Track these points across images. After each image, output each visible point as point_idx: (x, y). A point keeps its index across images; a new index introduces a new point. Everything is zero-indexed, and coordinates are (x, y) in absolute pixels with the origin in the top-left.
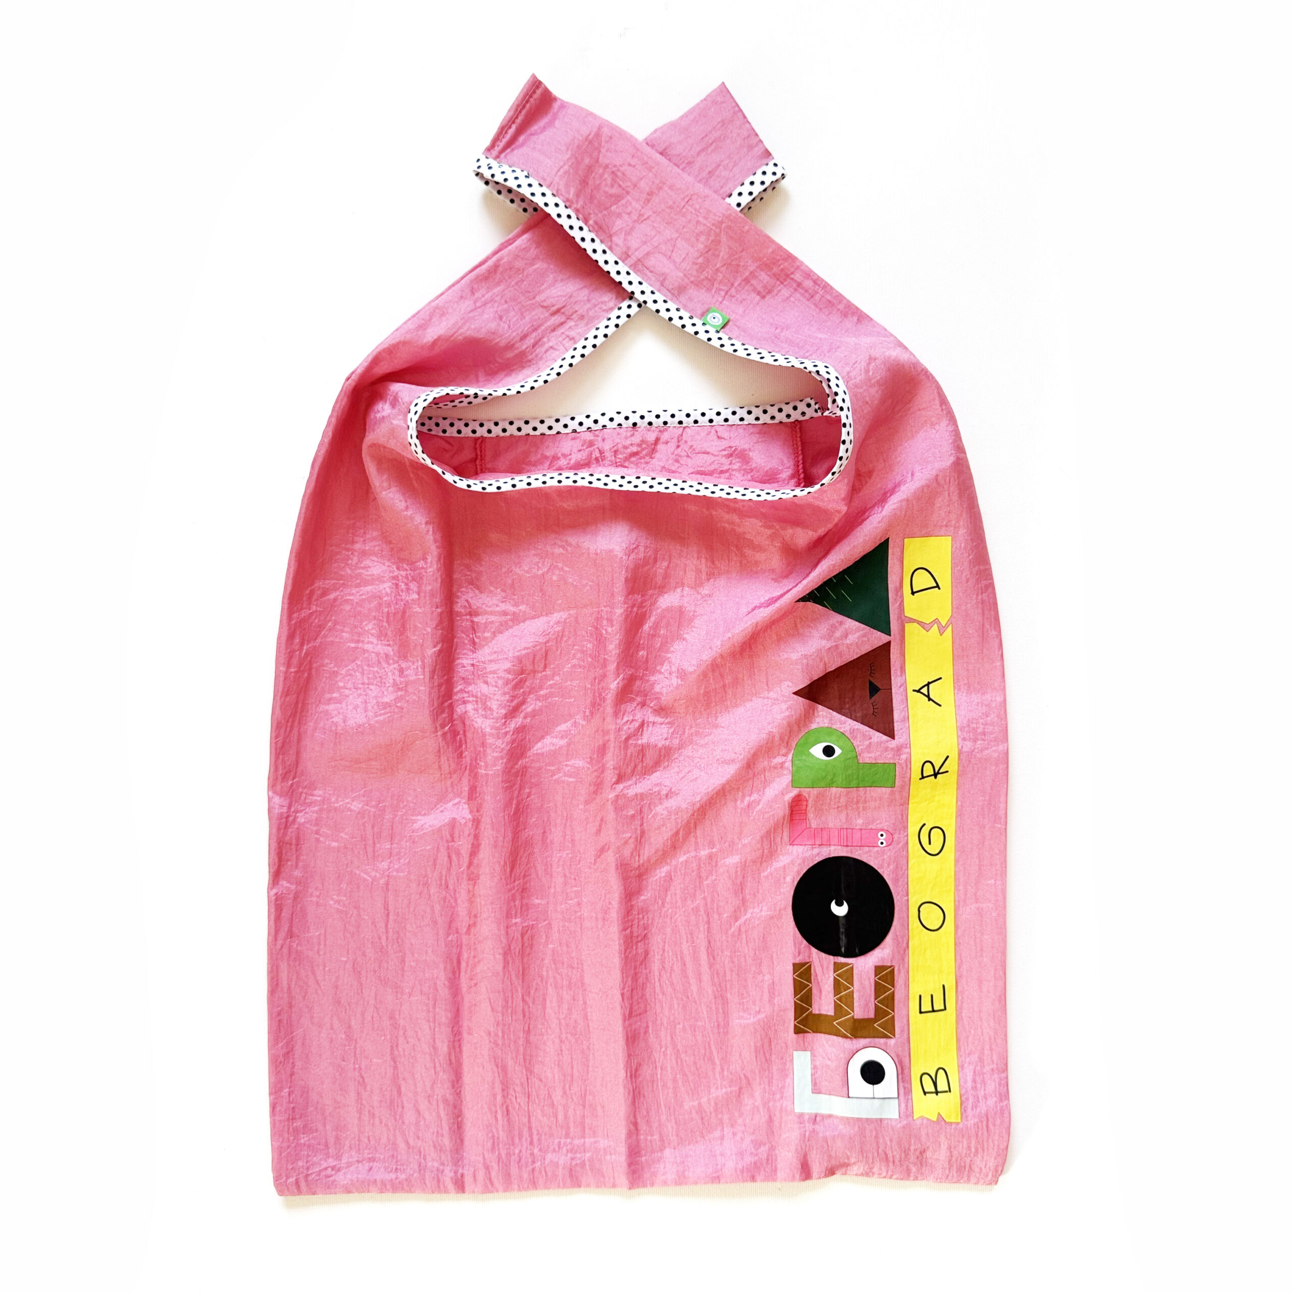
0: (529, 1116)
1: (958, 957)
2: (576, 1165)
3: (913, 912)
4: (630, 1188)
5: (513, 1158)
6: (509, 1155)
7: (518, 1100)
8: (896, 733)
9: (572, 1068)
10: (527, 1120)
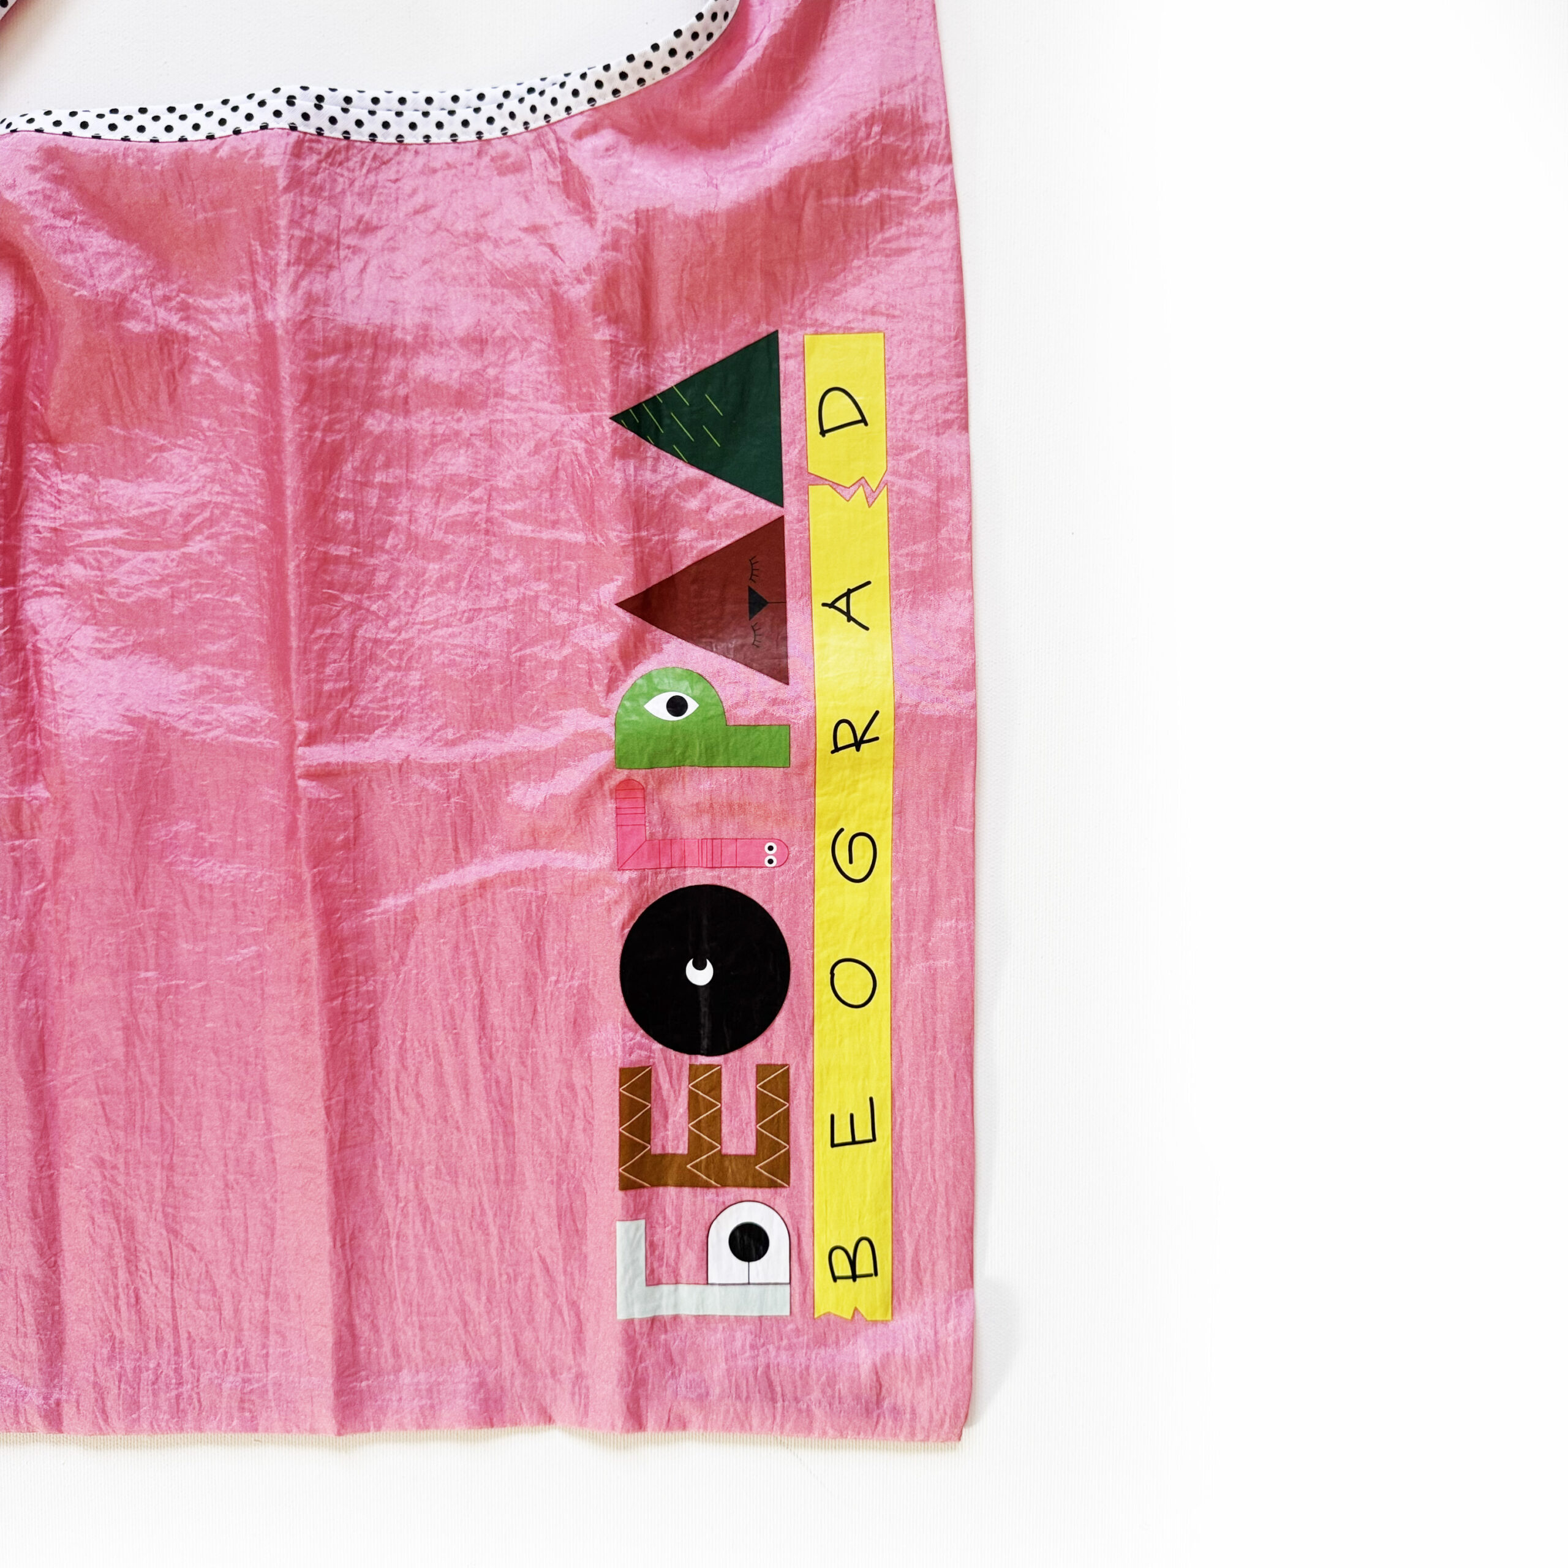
0: (174, 1307)
1: (896, 1051)
2: (251, 1391)
3: (822, 975)
4: (339, 1434)
5: (145, 1375)
6: (137, 1370)
7: (155, 1281)
8: (791, 674)
9: (246, 1231)
10: (170, 1314)
